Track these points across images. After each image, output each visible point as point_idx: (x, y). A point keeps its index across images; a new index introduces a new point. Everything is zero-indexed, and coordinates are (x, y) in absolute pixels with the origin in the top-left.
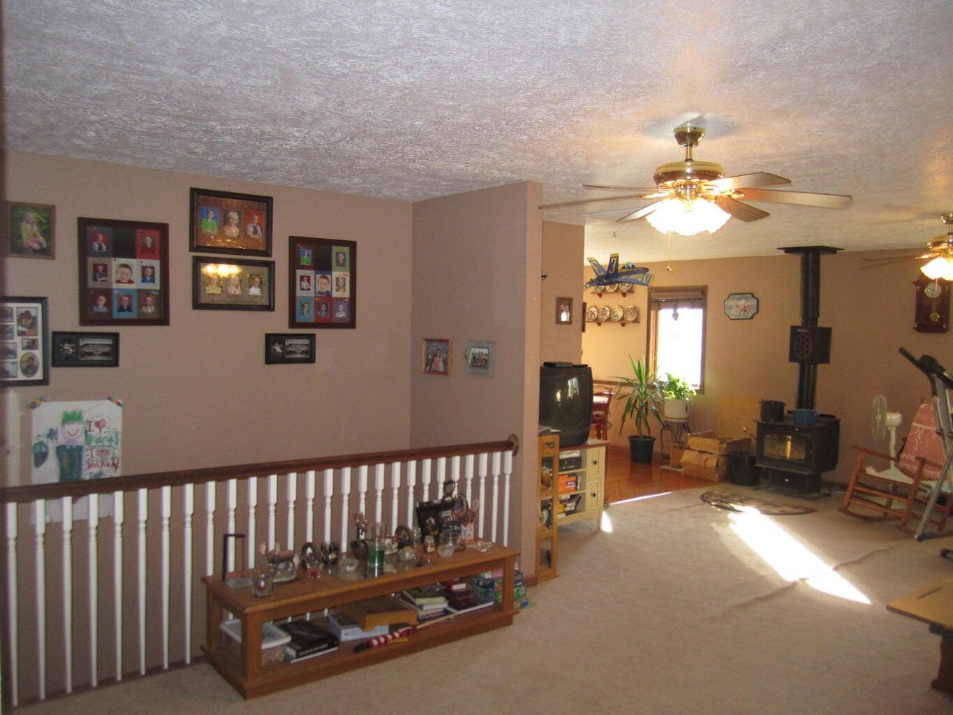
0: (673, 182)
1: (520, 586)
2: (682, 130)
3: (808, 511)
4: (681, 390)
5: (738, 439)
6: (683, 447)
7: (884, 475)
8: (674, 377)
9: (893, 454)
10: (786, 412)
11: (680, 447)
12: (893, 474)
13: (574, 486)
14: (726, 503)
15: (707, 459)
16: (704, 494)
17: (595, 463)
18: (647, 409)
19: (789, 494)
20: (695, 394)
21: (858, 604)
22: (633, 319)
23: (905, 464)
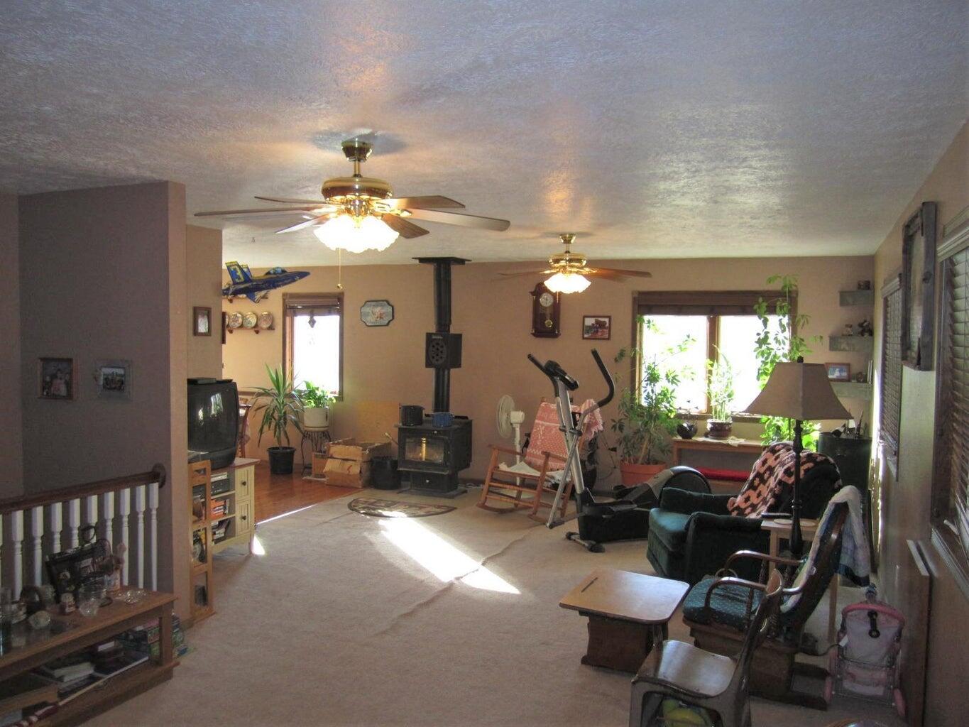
0: (343, 197)
1: (177, 632)
2: (350, 144)
3: (451, 509)
4: (320, 398)
5: (379, 444)
6: (325, 455)
7: (513, 469)
8: (314, 385)
9: (518, 449)
10: (424, 416)
11: (322, 456)
12: (521, 468)
13: (222, 510)
14: (374, 509)
15: (351, 466)
16: (351, 503)
17: (244, 484)
18: (285, 419)
19: (430, 494)
20: (335, 401)
21: (508, 595)
22: (268, 326)
23: (530, 458)
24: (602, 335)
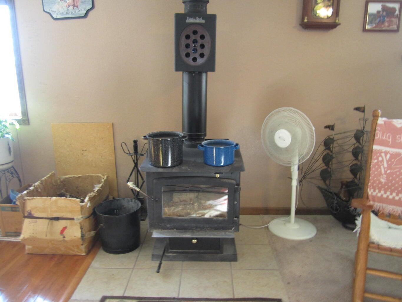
24: (389, 26)
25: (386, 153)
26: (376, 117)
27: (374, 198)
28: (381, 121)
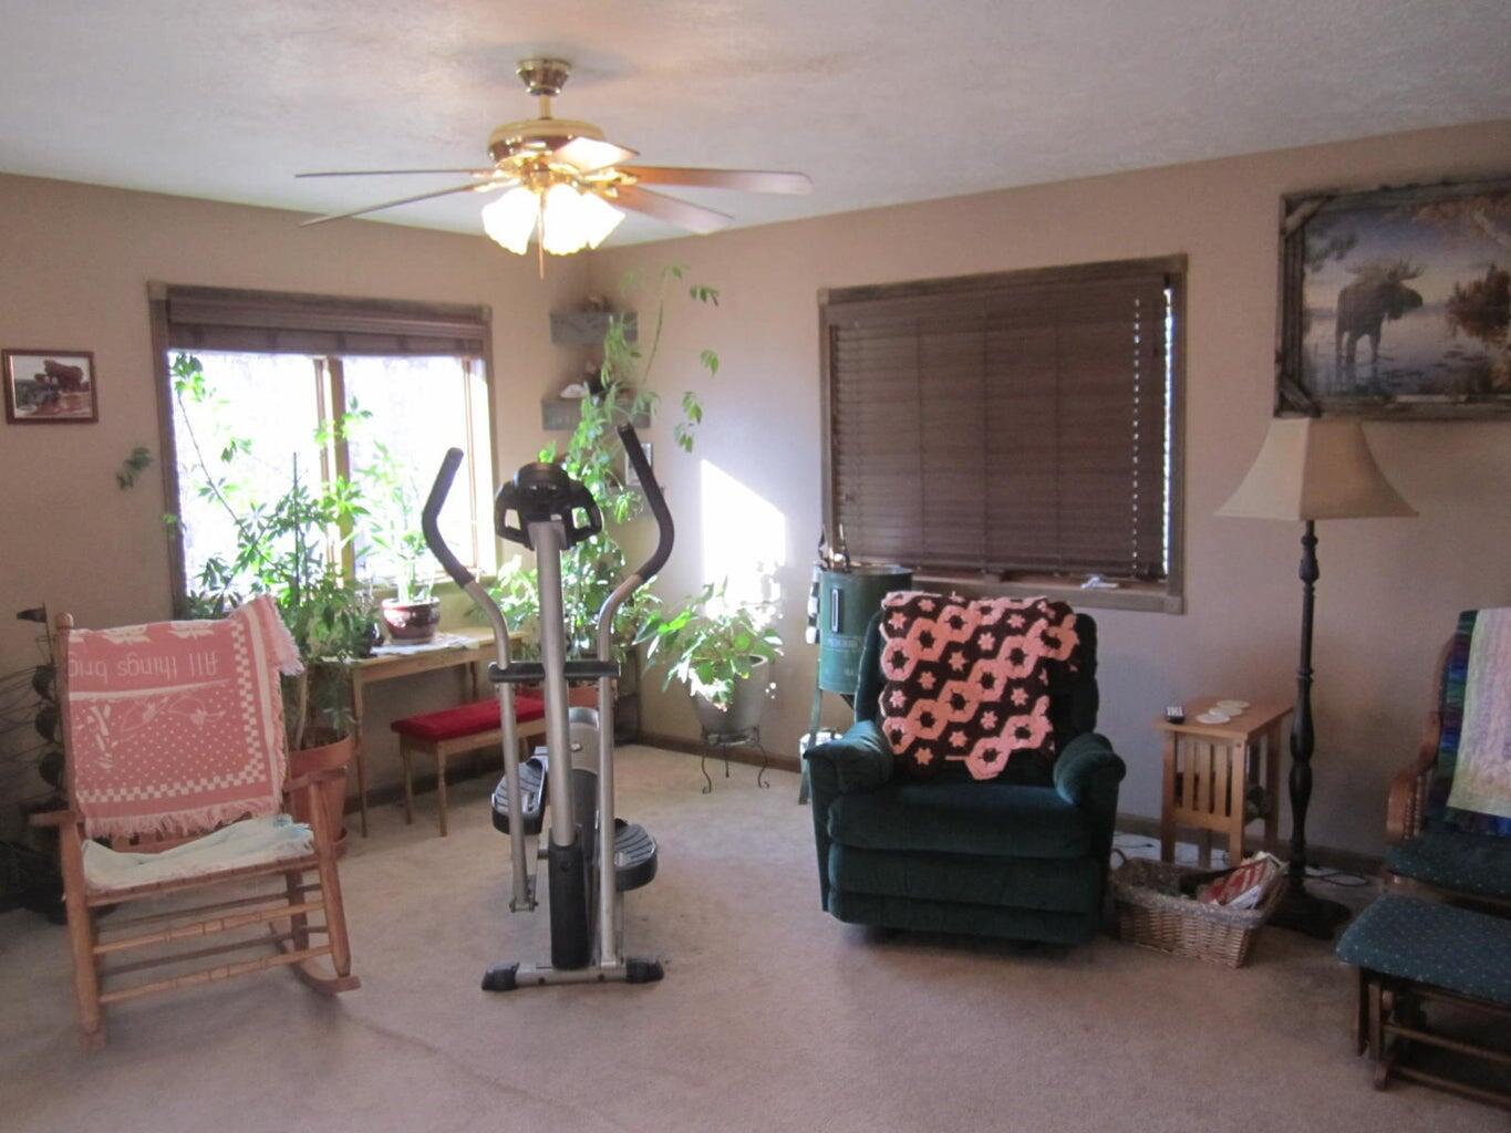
24: (71, 409)
25: (101, 704)
26: (63, 628)
27: (94, 810)
28: (75, 636)
